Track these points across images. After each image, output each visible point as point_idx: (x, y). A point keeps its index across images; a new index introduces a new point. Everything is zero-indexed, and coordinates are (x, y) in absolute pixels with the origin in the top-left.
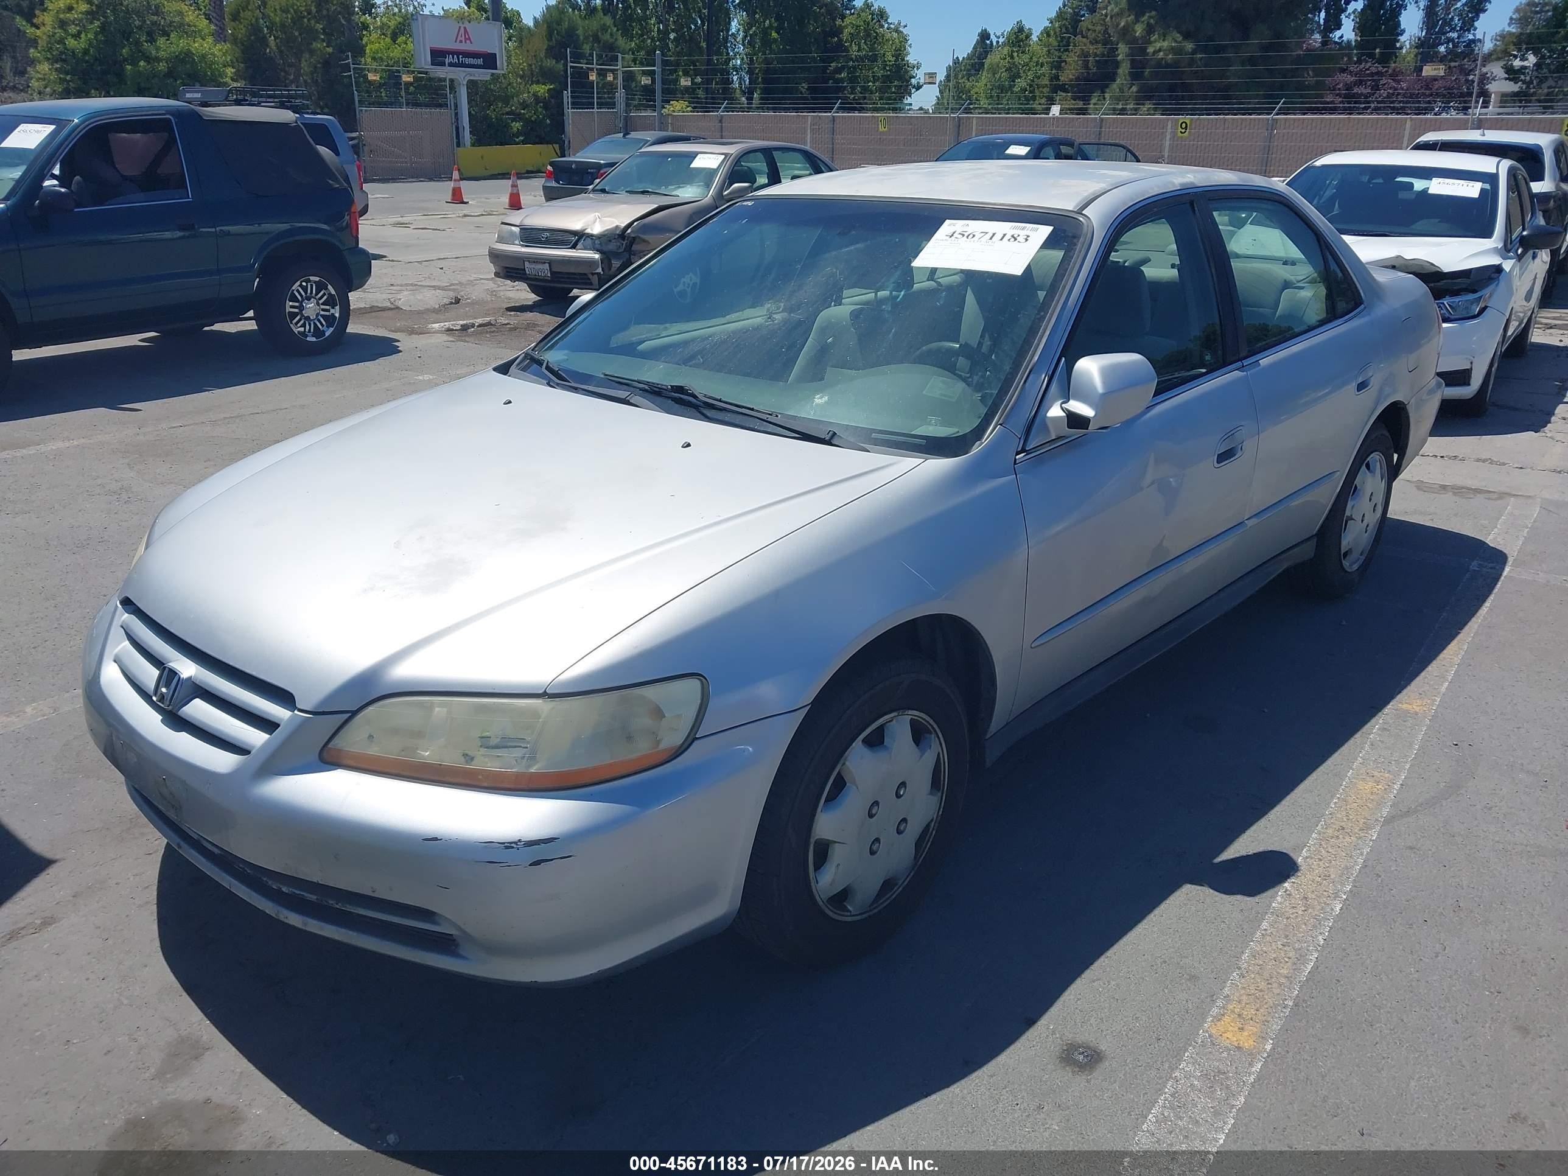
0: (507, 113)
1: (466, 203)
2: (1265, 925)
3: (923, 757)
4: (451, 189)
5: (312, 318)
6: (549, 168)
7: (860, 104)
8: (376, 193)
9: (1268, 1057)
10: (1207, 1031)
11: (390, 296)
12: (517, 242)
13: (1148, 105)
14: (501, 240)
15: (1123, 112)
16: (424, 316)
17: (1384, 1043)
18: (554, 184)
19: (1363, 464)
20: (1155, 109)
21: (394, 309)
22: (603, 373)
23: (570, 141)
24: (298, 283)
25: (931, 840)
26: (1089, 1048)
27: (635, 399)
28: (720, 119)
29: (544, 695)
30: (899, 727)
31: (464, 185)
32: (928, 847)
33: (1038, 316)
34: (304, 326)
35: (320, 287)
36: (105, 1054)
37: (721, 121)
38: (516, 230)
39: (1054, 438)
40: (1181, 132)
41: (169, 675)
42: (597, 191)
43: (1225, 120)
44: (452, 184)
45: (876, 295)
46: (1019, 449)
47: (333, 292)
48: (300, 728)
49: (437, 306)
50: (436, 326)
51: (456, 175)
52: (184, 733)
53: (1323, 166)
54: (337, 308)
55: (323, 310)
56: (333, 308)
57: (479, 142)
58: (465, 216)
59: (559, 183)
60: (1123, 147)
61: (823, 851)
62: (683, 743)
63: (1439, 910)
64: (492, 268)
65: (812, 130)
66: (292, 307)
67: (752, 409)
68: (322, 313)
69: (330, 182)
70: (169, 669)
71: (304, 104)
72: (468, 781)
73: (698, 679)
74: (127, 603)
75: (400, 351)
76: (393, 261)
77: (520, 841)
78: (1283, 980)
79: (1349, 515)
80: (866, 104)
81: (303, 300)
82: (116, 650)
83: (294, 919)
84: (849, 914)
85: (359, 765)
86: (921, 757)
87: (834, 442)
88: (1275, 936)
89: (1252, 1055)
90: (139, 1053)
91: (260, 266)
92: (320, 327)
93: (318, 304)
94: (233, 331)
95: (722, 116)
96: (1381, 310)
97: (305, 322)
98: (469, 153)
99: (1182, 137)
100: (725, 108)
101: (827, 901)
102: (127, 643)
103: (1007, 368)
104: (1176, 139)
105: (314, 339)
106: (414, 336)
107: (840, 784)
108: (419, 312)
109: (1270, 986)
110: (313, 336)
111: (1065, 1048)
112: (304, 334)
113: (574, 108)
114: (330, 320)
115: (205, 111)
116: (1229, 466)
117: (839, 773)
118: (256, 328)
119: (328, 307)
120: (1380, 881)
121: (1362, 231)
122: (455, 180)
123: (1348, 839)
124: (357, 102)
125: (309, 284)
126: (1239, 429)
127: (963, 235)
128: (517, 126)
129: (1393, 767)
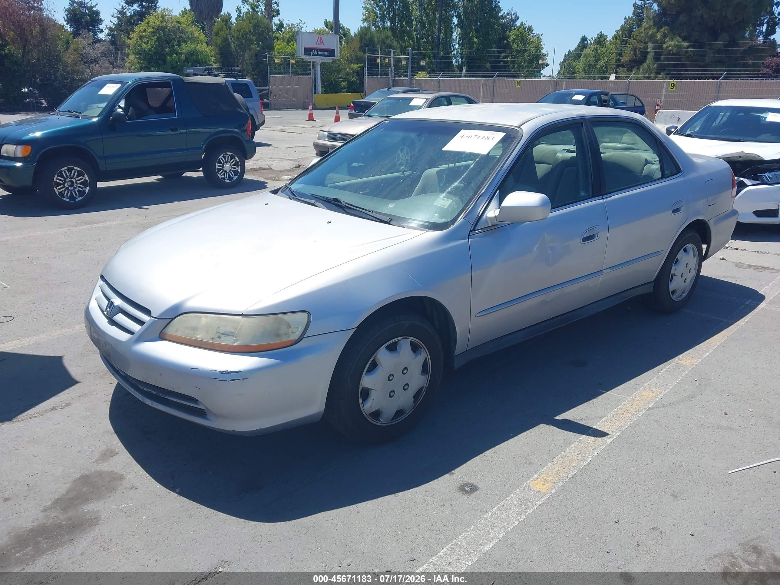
0: (340, 78)
1: (315, 121)
2: (573, 446)
3: (417, 358)
4: (308, 114)
5: (227, 171)
6: (352, 105)
7: (518, 74)
8: (269, 116)
9: (551, 496)
10: (528, 484)
11: (268, 163)
12: (326, 139)
13: (663, 74)
14: (319, 138)
15: (649, 77)
16: (283, 173)
17: (607, 495)
18: (354, 112)
19: (682, 248)
20: (666, 77)
21: (268, 169)
22: (310, 193)
23: (366, 92)
24: (222, 155)
25: (423, 396)
26: (473, 485)
27: (318, 204)
28: (439, 80)
29: (242, 315)
30: (405, 344)
31: (315, 112)
32: (421, 398)
33: (489, 172)
34: (224, 175)
35: (232, 157)
36: (78, 452)
37: (439, 82)
38: (326, 134)
39: (491, 225)
40: (671, 88)
41: (111, 304)
42: (366, 116)
43: (695, 82)
44: (309, 112)
45: (455, 164)
46: (472, 229)
47: (238, 160)
48: (152, 324)
49: (289, 169)
50: (285, 177)
51: (311, 107)
52: (114, 327)
53: (715, 106)
54: (240, 167)
55: (233, 168)
56: (237, 167)
57: (326, 92)
58: (313, 127)
59: (356, 112)
60: (634, 96)
61: (366, 393)
62: (299, 338)
63: (657, 446)
64: (315, 152)
65: (483, 87)
66: (219, 166)
67: (363, 209)
68: (232, 169)
69: (239, 110)
70: (112, 302)
71: (238, 74)
72: (211, 348)
73: (307, 314)
74: (102, 277)
75: (267, 188)
76: (274, 147)
77: (227, 371)
78: (571, 468)
79: (673, 273)
80: (520, 74)
81: (224, 163)
82: (96, 296)
83: (149, 402)
84: (380, 422)
85: (172, 340)
86: (415, 358)
87: (391, 223)
88: (575, 451)
89: (544, 494)
90: (91, 453)
91: (205, 148)
92: (231, 175)
93: (231, 165)
94: (195, 176)
95: (440, 80)
96: (692, 176)
97: (224, 173)
98: (320, 97)
99: (671, 91)
100: (441, 76)
101: (369, 415)
102: (101, 293)
103: (471, 194)
104: (668, 91)
105: (228, 181)
106: (275, 181)
107: (374, 365)
108: (281, 171)
109: (564, 469)
110: (228, 179)
111: (463, 484)
112: (224, 179)
113: (369, 76)
114: (236, 173)
115: (186, 78)
116: (589, 243)
117: (374, 359)
118: (203, 175)
119: (235, 167)
120: (634, 433)
121: (729, 139)
122: (310, 110)
123: (627, 415)
124: (269, 73)
125: (227, 156)
126: (597, 226)
127: (467, 136)
128: (344, 84)
129: (664, 387)
